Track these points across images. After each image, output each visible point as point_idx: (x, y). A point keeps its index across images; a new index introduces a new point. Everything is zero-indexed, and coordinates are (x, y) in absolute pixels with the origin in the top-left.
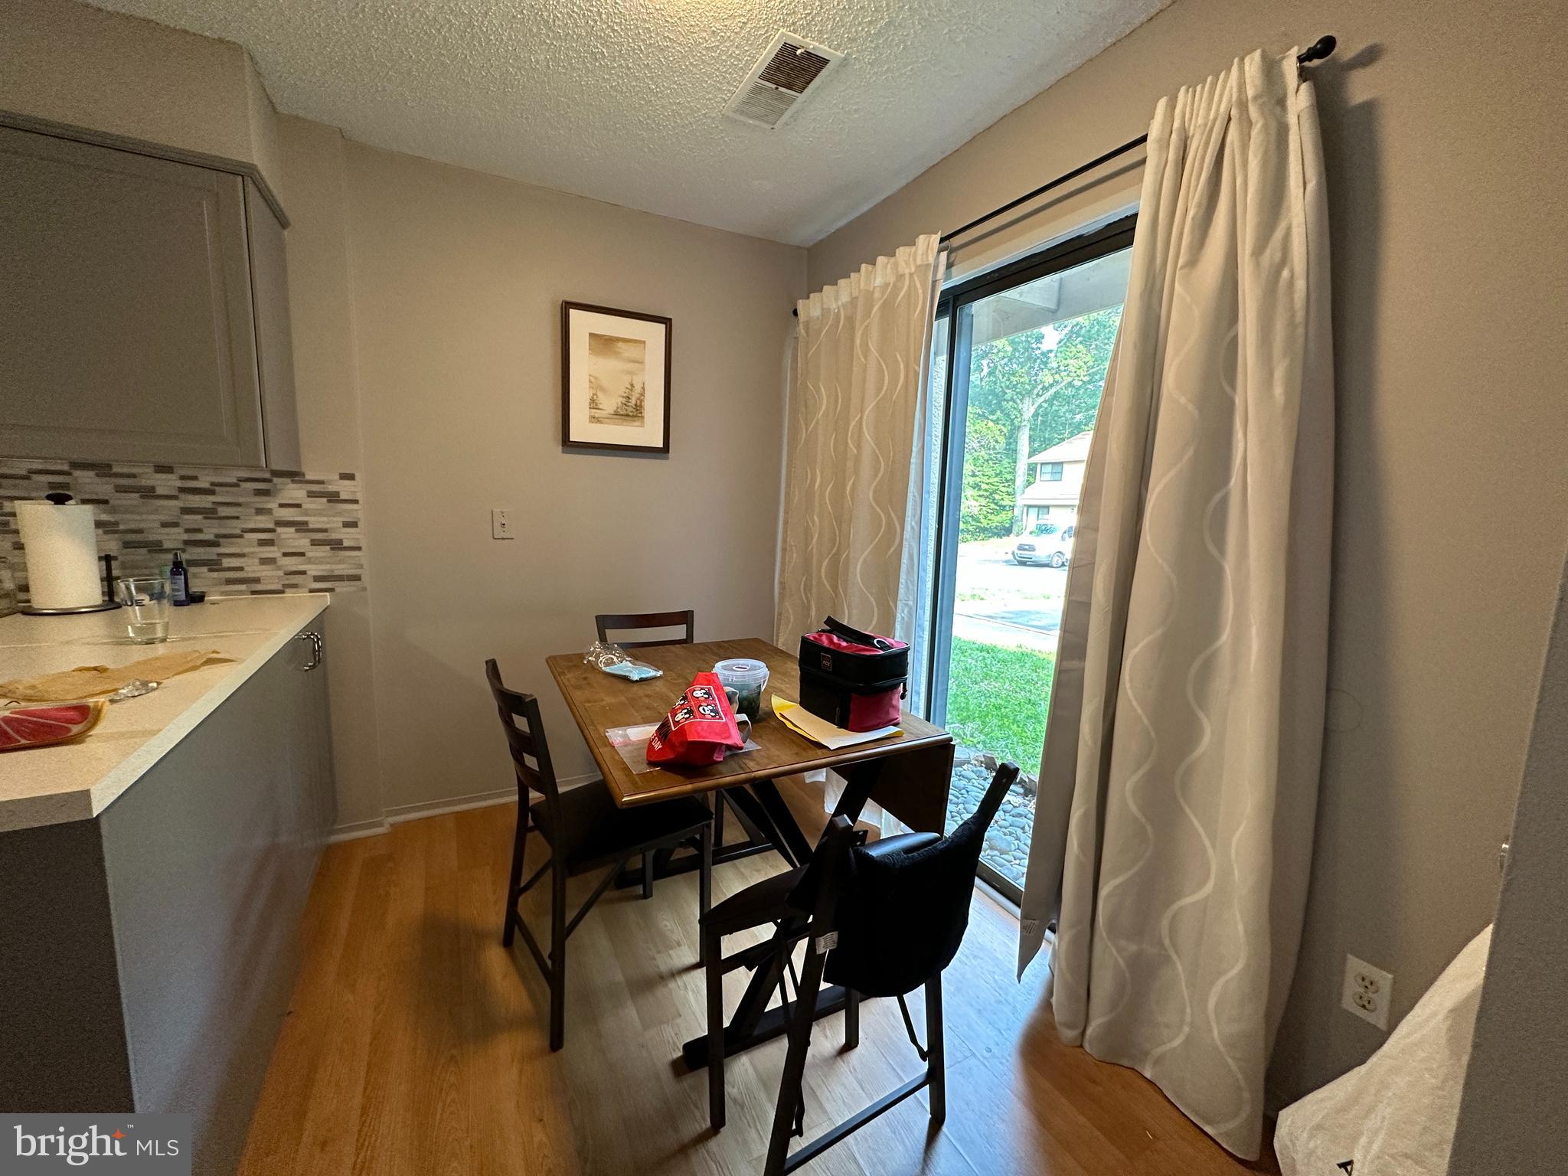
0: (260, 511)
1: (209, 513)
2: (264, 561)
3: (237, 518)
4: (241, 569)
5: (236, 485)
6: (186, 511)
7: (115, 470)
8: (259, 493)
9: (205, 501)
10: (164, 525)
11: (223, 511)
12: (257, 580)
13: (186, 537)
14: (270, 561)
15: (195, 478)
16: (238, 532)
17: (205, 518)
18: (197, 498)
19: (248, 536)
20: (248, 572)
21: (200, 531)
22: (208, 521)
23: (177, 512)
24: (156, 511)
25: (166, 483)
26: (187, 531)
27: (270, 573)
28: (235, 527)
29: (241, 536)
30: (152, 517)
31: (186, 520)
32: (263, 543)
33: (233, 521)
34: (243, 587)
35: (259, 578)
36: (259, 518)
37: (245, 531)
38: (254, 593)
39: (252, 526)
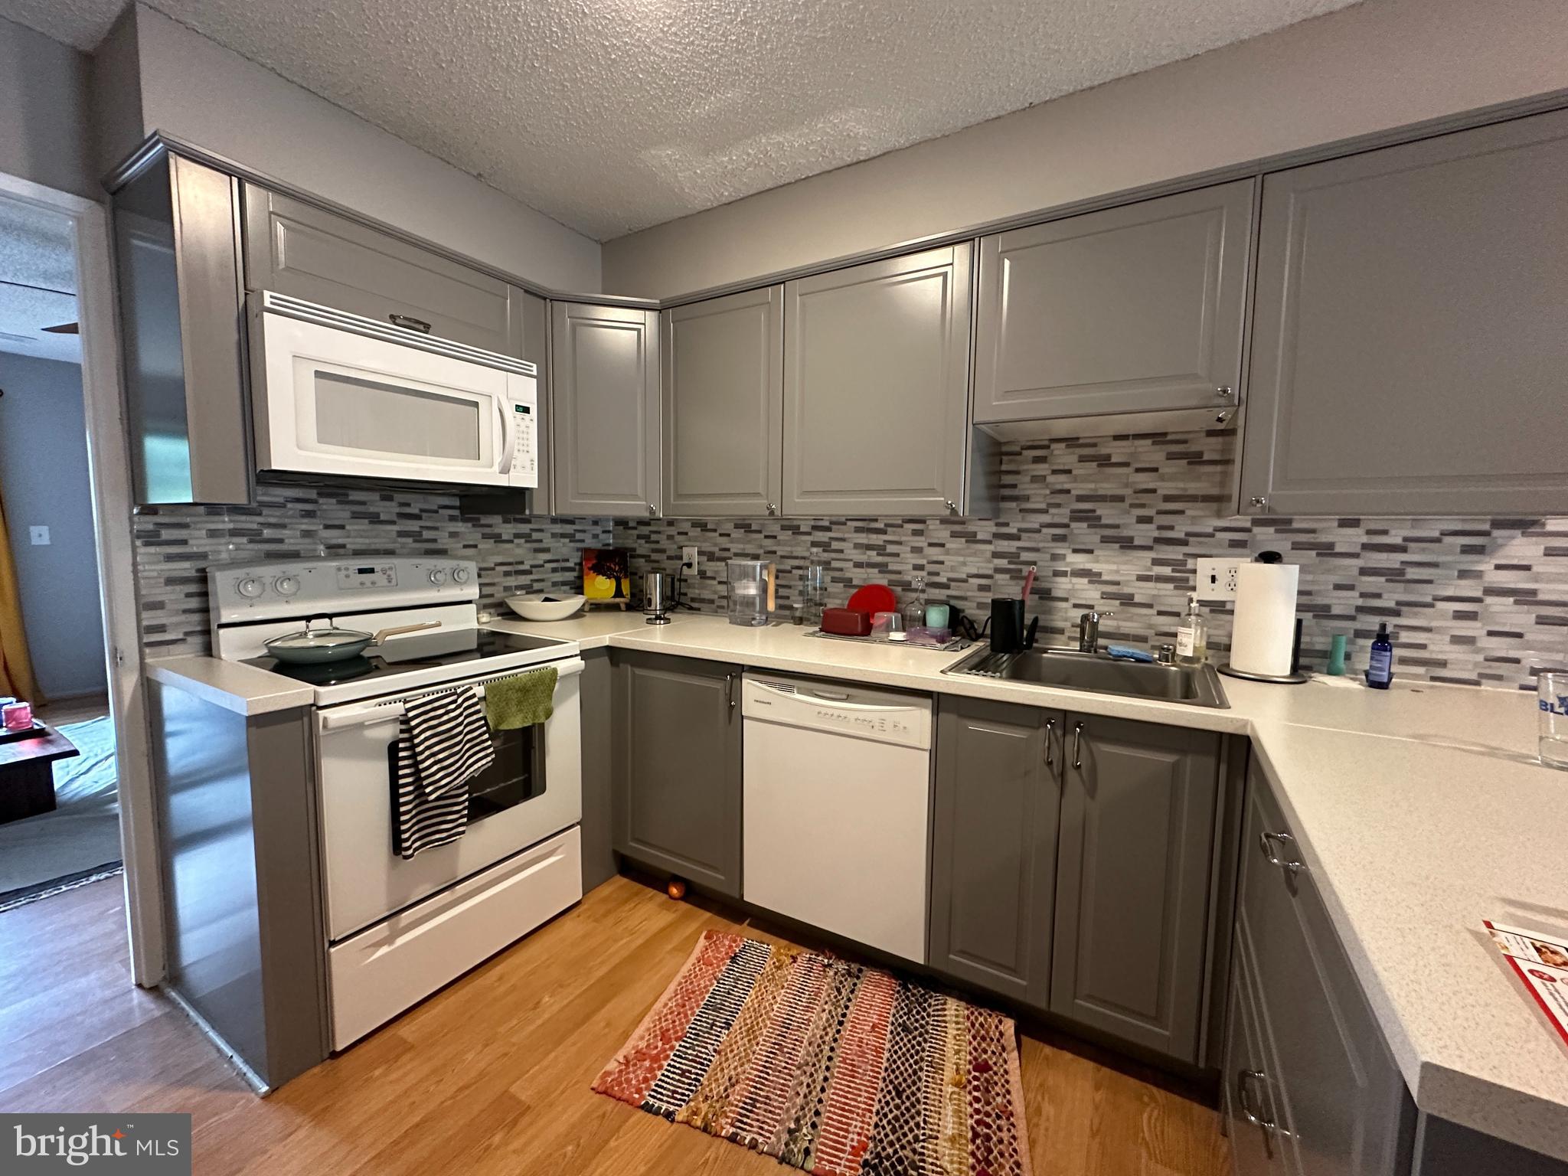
0: (1463, 574)
1: (1395, 575)
2: (1457, 640)
3: (1430, 582)
4: (1423, 647)
5: (1438, 540)
6: (1364, 572)
7: (1295, 525)
8: (1467, 550)
9: (1393, 560)
10: (1338, 587)
11: (1412, 573)
12: (1443, 664)
13: (1360, 602)
14: (1470, 641)
15: (1385, 532)
16: (1429, 599)
17: (1387, 581)
18: (1384, 556)
19: (1440, 605)
20: (1432, 652)
21: (1378, 596)
22: (1392, 584)
23: (1356, 572)
24: (1328, 571)
25: (1349, 539)
26: (1363, 595)
27: (1461, 657)
28: (1425, 594)
29: (1432, 606)
30: (1322, 578)
31: (1365, 582)
32: (1459, 616)
33: (1425, 585)
34: (1421, 670)
35: (1446, 660)
36: (1463, 582)
37: (1437, 599)
38: (1433, 679)
39: (1450, 593)
